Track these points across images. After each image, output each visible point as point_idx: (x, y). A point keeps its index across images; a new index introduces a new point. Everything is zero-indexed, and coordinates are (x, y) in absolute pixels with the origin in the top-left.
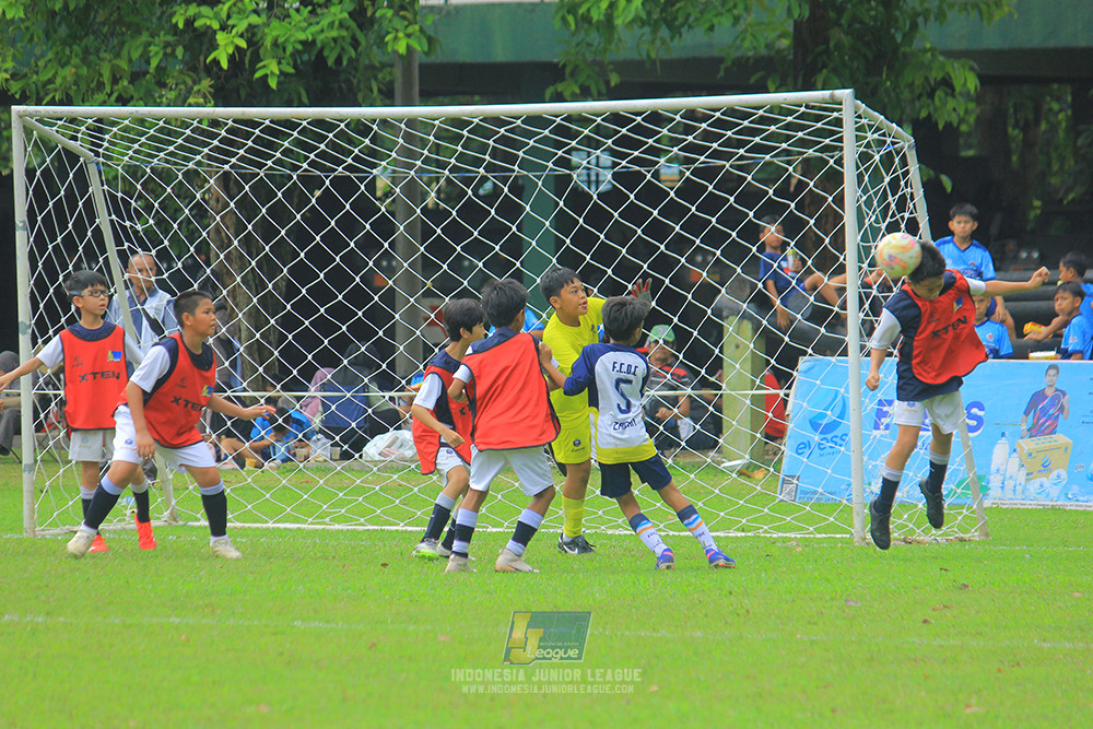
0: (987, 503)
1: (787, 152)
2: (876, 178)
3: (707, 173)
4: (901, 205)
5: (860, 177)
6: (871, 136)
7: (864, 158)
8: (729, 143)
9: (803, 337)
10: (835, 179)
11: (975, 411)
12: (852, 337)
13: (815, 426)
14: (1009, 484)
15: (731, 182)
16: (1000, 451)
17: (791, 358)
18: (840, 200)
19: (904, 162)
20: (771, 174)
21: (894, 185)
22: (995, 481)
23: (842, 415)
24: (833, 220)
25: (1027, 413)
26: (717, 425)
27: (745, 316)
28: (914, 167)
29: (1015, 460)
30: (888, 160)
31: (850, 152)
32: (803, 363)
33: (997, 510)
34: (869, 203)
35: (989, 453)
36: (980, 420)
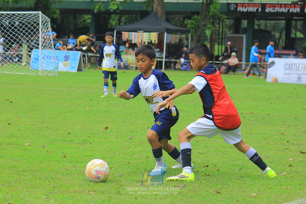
0: (58, 71)
1: (31, 20)
2: (44, 24)
3: (20, 23)
4: (47, 28)
5: (42, 24)
6: (43, 18)
7: (42, 21)
8: (24, 18)
9: (33, 46)
10: (38, 24)
11: (57, 58)
12: (40, 46)
13: (35, 59)
14: (61, 68)
15: (23, 24)
16: (60, 63)
17: (32, 49)
18: (39, 27)
19: (48, 22)
20: (29, 23)
21: (47, 25)
22: (59, 68)
23: (39, 57)
24: (38, 30)
25: (64, 58)
26: (21, 58)
27: (25, 43)
28: (49, 23)
29: (62, 65)
30: (46, 22)
31: (40, 21)
32: (33, 50)
33: (60, 72)
34: (43, 28)
35: (59, 64)
36: (58, 59)
